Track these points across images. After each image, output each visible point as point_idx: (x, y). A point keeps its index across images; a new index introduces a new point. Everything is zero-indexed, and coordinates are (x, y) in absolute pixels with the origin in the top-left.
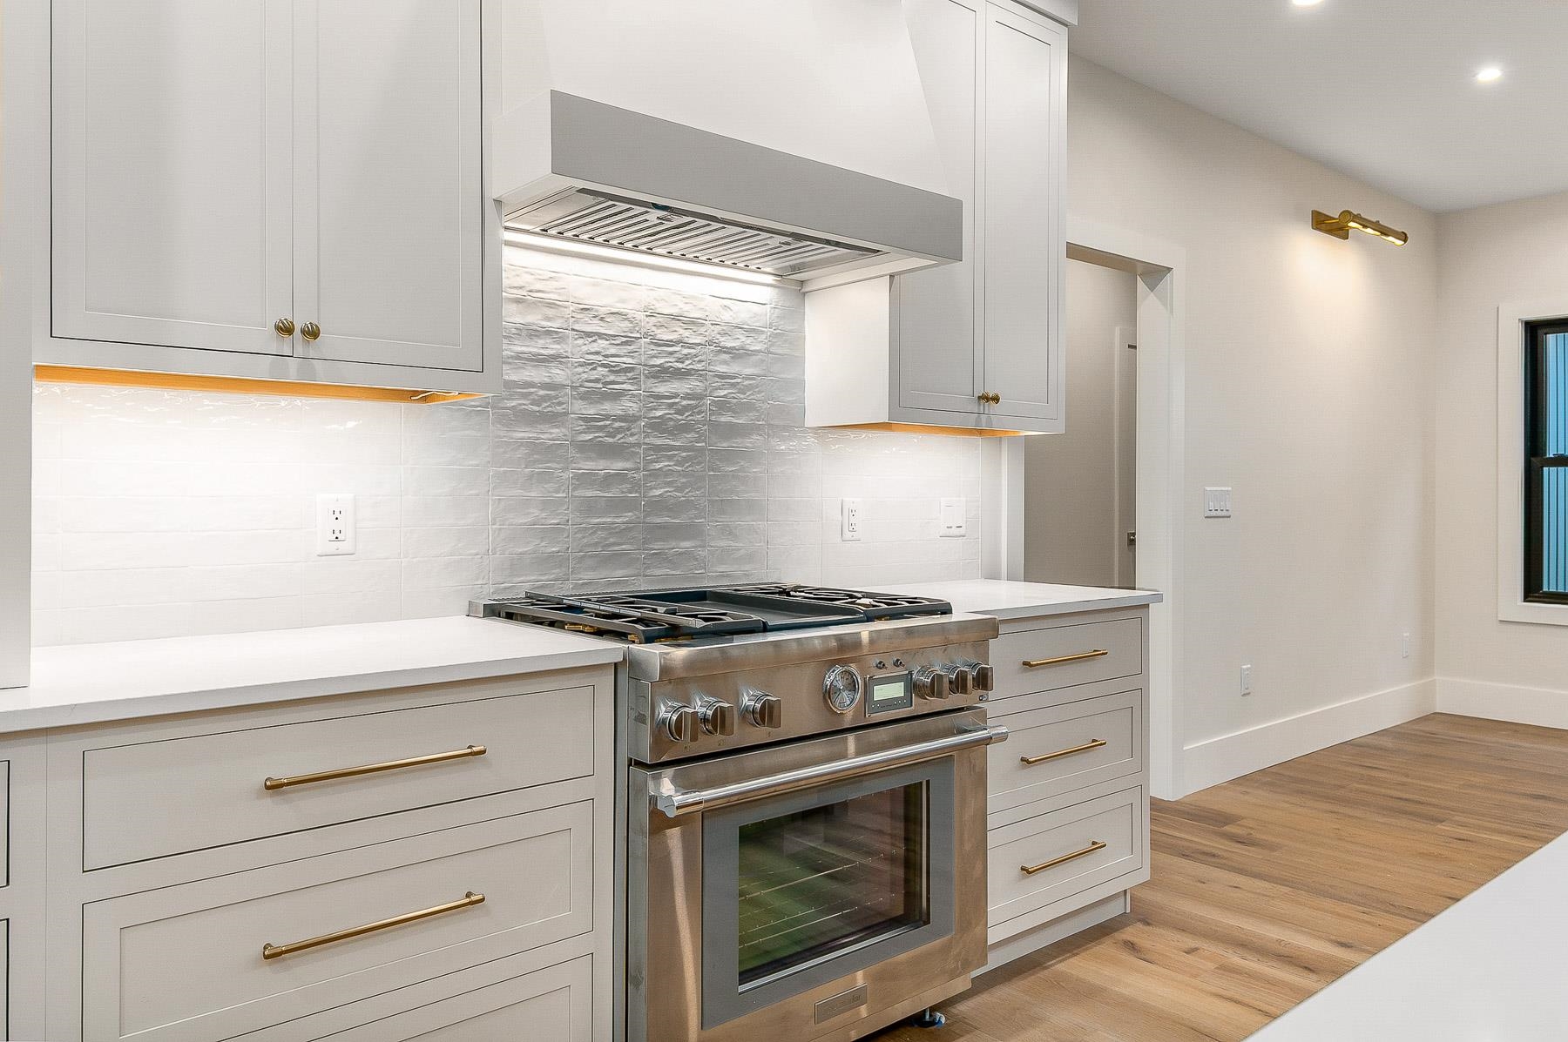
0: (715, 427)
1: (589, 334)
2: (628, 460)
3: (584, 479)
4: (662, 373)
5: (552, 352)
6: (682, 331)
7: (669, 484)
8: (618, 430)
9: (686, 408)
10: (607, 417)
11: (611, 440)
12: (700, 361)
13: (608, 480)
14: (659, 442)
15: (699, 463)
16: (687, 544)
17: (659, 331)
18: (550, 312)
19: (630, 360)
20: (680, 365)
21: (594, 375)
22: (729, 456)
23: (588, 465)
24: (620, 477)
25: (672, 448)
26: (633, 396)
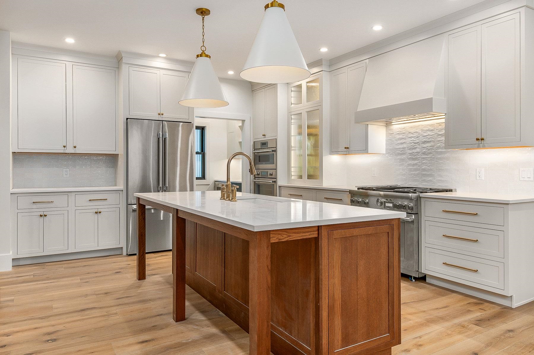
0: (437, 152)
1: (410, 137)
2: (418, 161)
3: (409, 165)
4: (425, 142)
5: (403, 142)
6: (429, 133)
7: (427, 165)
8: (416, 155)
9: (430, 149)
10: (414, 153)
11: (414, 157)
12: (433, 138)
13: (414, 165)
14: (424, 157)
15: (433, 161)
16: (431, 178)
17: (424, 134)
18: (404, 134)
19: (418, 141)
20: (428, 140)
21: (411, 145)
22: (440, 159)
23: (410, 162)
24: (416, 164)
25: (427, 158)
26: (419, 148)
